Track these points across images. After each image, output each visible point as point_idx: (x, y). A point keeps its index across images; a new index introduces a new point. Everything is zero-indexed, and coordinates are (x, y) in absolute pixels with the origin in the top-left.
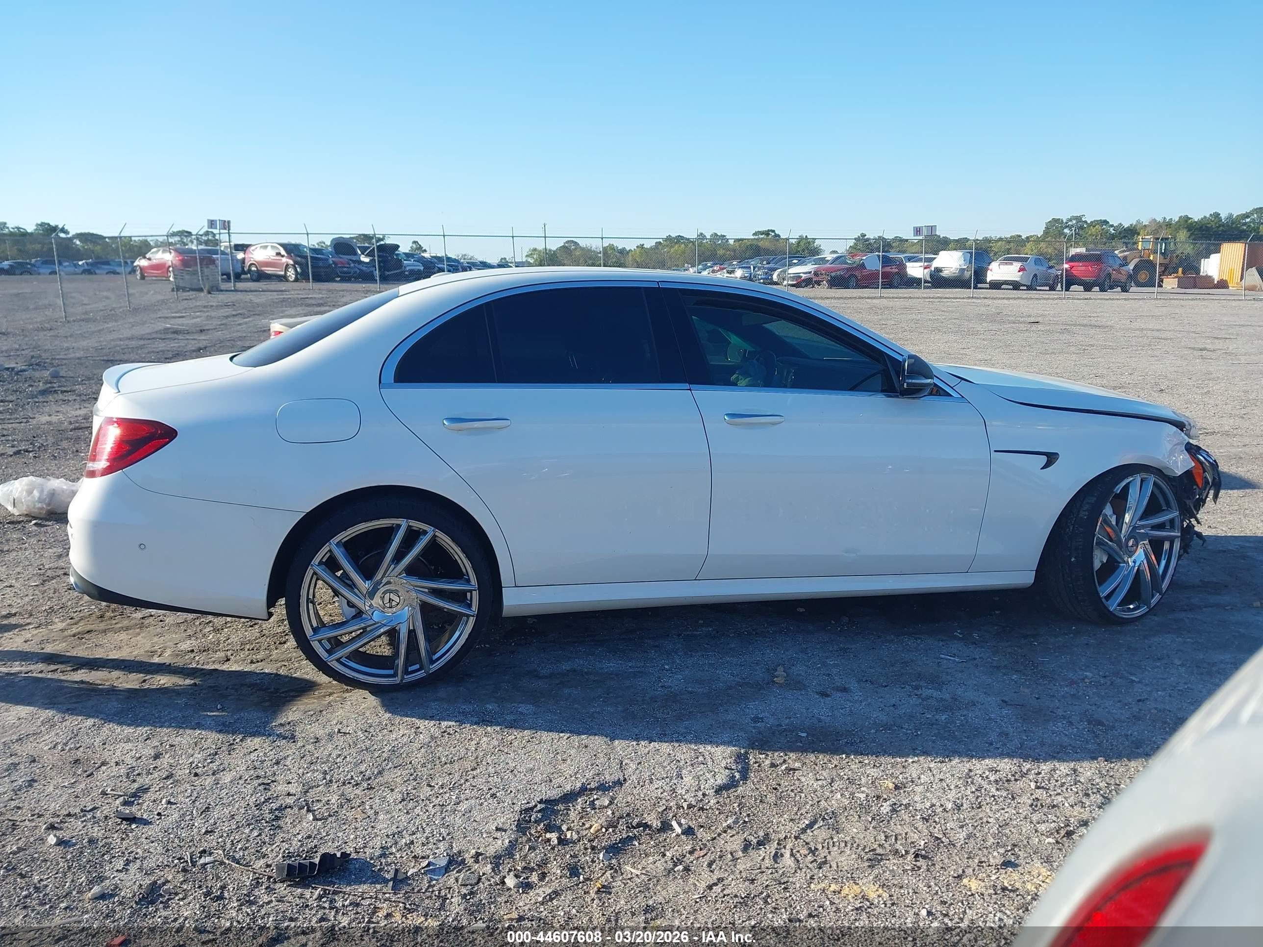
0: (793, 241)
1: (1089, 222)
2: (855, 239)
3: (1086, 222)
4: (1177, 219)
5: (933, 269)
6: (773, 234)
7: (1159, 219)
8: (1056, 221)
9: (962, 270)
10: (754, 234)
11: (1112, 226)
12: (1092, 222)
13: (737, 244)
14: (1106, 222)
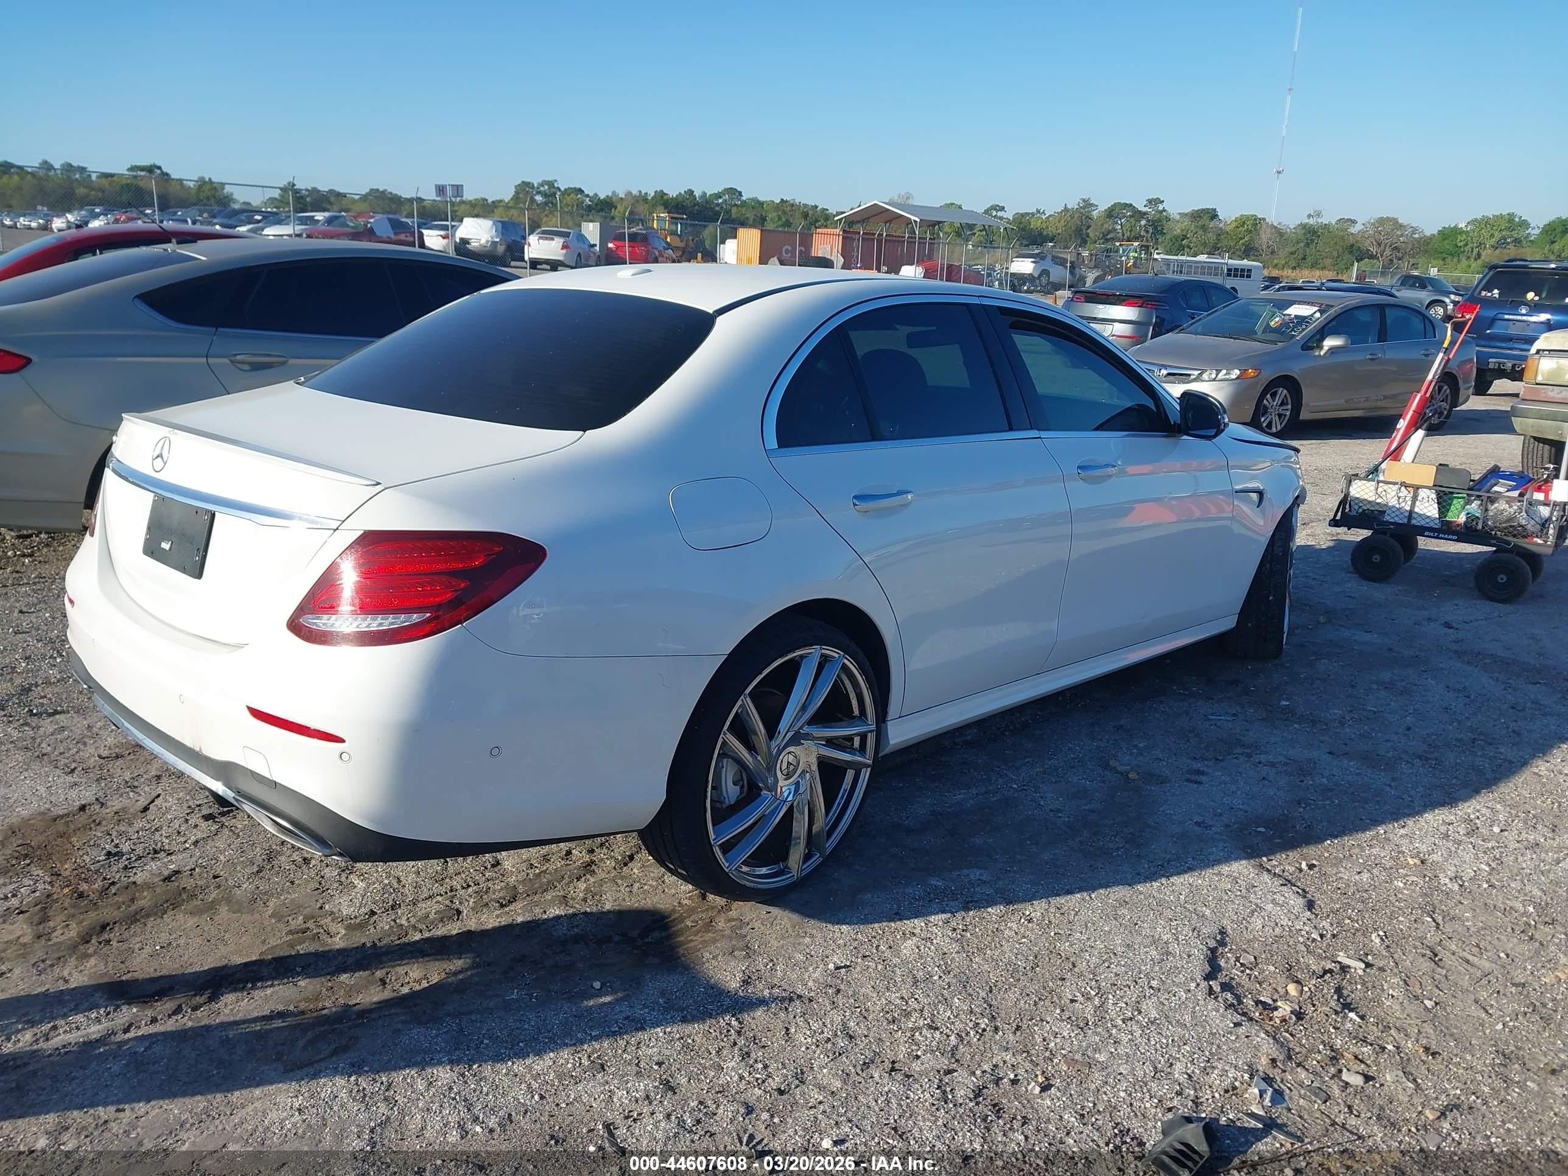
0: (191, 184)
1: (563, 189)
2: (281, 189)
3: (559, 189)
4: (653, 194)
5: (458, 240)
6: (159, 171)
7: (635, 192)
8: (525, 184)
9: (494, 243)
10: (132, 169)
11: (588, 196)
12: (566, 190)
13: (104, 181)
14: (581, 191)
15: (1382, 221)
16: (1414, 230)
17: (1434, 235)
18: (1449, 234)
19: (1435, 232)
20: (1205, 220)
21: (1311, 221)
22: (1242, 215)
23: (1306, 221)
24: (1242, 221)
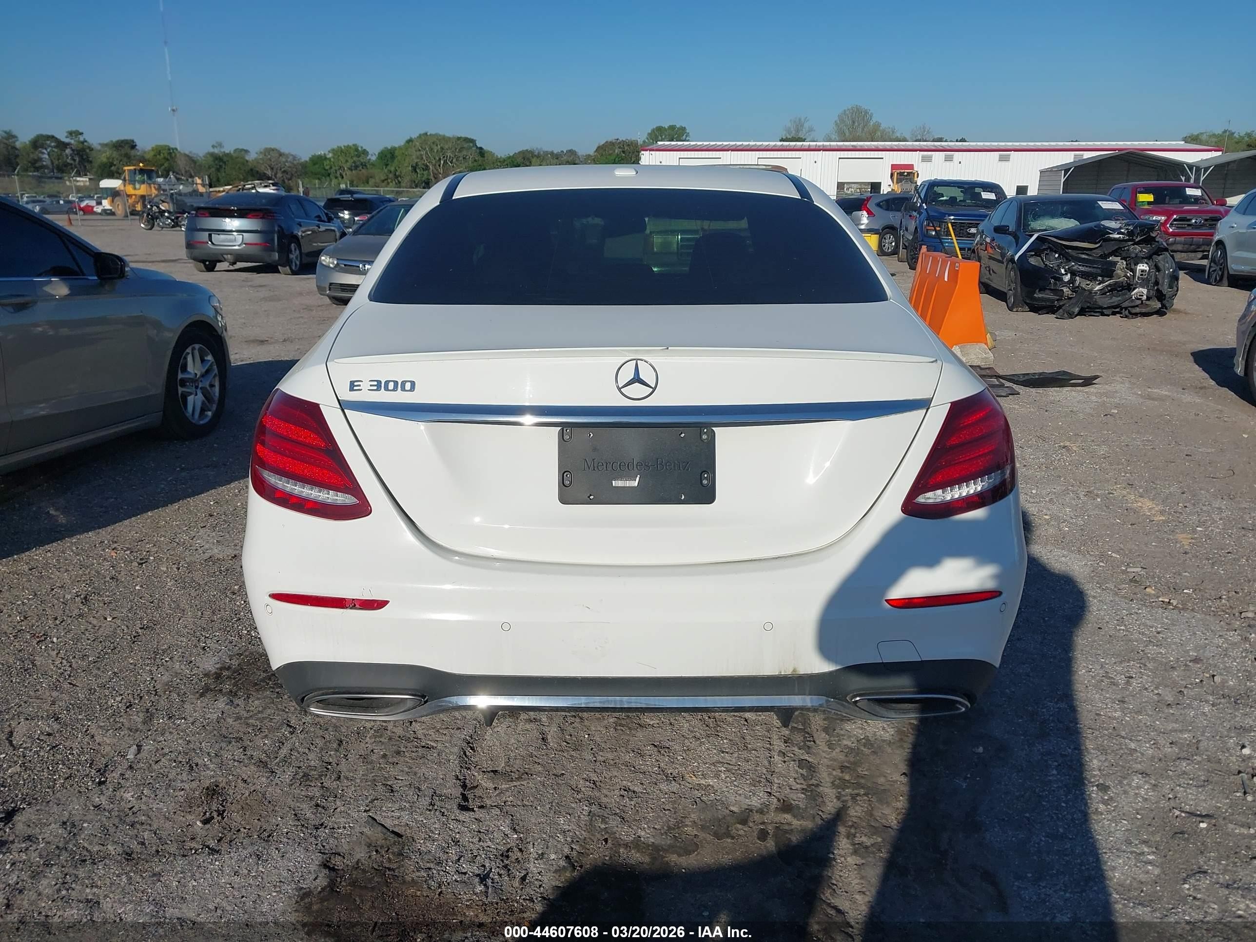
15: (269, 151)
16: (294, 157)
17: (306, 162)
18: (317, 160)
19: (308, 159)
20: (127, 149)
21: (216, 151)
22: (157, 146)
23: (212, 150)
24: (158, 150)
